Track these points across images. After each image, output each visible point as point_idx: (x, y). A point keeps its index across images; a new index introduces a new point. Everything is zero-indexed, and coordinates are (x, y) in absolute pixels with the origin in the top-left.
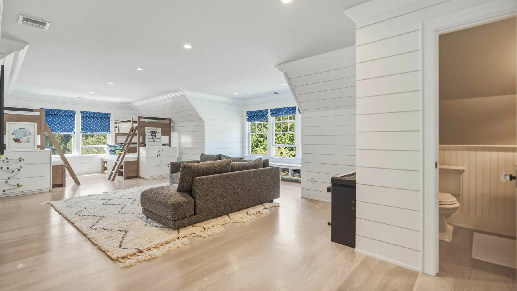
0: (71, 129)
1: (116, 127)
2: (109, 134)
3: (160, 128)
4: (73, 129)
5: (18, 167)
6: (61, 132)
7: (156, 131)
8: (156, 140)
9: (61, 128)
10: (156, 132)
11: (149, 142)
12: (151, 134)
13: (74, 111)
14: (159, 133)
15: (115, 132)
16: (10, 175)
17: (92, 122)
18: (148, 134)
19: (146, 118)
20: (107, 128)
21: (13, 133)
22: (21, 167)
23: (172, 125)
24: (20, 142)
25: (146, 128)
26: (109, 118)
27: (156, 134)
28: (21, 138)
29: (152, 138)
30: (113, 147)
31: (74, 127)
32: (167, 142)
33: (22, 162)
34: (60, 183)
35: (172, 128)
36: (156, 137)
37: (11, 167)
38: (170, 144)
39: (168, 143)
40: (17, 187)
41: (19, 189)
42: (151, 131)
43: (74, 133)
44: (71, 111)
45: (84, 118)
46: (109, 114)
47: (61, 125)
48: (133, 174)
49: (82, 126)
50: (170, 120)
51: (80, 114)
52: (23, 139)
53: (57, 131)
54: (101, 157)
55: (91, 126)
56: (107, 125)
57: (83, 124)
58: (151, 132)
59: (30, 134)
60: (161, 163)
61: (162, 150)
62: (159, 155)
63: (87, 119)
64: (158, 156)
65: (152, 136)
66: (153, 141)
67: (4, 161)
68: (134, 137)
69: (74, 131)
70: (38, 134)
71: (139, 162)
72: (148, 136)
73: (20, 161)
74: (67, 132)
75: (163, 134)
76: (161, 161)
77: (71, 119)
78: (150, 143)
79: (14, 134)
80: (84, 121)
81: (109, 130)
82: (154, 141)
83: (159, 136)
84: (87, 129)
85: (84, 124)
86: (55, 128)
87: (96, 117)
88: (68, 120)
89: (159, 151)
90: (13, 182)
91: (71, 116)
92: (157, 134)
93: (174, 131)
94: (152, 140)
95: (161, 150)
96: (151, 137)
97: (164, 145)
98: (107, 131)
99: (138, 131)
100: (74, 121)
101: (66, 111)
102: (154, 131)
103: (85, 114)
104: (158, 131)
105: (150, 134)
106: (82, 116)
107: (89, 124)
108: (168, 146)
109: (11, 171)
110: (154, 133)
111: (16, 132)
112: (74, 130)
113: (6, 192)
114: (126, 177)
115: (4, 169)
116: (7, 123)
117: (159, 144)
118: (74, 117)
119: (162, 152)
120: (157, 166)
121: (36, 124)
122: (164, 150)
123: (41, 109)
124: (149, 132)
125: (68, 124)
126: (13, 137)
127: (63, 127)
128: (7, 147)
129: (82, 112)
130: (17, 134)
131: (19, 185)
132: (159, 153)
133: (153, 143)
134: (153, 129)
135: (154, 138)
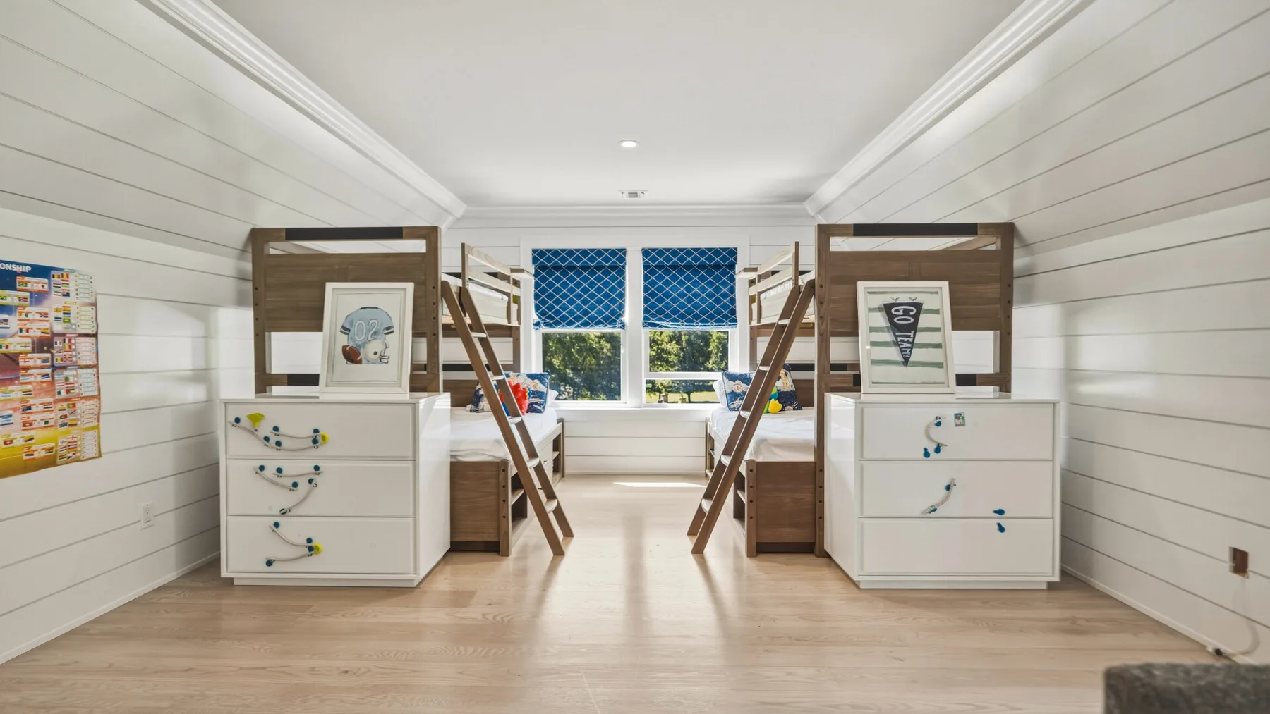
0: (613, 312)
1: (752, 299)
2: (733, 330)
3: (944, 285)
4: (620, 315)
5: (308, 466)
6: (585, 324)
7: (920, 299)
8: (917, 355)
9: (586, 313)
10: (918, 306)
11: (874, 362)
12: (891, 317)
13: (621, 250)
14: (937, 312)
15: (750, 323)
16: (287, 499)
17: (675, 288)
18: (870, 318)
19: (862, 230)
20: (725, 307)
21: (343, 327)
22: (317, 468)
23: (1019, 261)
24: (360, 362)
25: (861, 286)
26: (732, 267)
27: (916, 317)
28: (364, 344)
29: (896, 344)
30: (738, 382)
31: (621, 307)
32: (986, 364)
33: (322, 451)
34: (490, 537)
35: (1016, 282)
36: (921, 337)
37: (291, 467)
38: (1001, 379)
39: (991, 371)
40: (306, 550)
42: (889, 299)
43: (623, 327)
44: (613, 252)
45: (653, 272)
46: (733, 252)
47: (585, 302)
48: (789, 534)
49: (646, 300)
50: (1007, 231)
51: (641, 256)
52: (369, 351)
53: (574, 323)
54: (703, 417)
55: (674, 301)
56: (725, 296)
57: (649, 295)
58: (888, 308)
59: (389, 330)
60: (946, 498)
61: (958, 416)
62: (937, 450)
63: (660, 278)
64: (927, 454)
65: (895, 327)
66: (900, 359)
67: (267, 439)
68: (797, 339)
69: (622, 322)
71: (822, 471)
72: (872, 330)
73: (315, 441)
74: (602, 323)
75: (961, 321)
76: (948, 488)
77: (613, 279)
78: (880, 372)
79: (346, 330)
80: (653, 283)
81: (733, 312)
82: (906, 361)
83: (938, 330)
84: (660, 312)
86: (571, 313)
87: (688, 267)
88: (606, 284)
89: (938, 424)
90: (295, 530)
91: (613, 267)
92: (924, 321)
93: (1029, 299)
94: (894, 354)
95: (948, 414)
96: (888, 337)
97: (965, 380)
98: (726, 317)
99: (820, 303)
100: (622, 284)
101: (599, 251)
102: (904, 298)
104: (928, 302)
105: (881, 320)
106: (646, 267)
107: (667, 295)
108: (989, 391)
109: (289, 482)
110: (906, 312)
111: (352, 323)
112: (622, 319)
113: (273, 566)
114: (758, 544)
115: (270, 472)
116: (330, 286)
117: (936, 374)
118: (621, 272)
119: (957, 425)
120: (923, 513)
121: (410, 287)
122: (963, 418)
123: (534, 251)
124: (880, 309)
125: (606, 296)
126: (343, 340)
127: (593, 307)
128: (322, 380)
129: (646, 253)
130: (354, 330)
131: (314, 544)
132: (939, 435)
133: (903, 368)
134: (903, 291)
135: (906, 339)
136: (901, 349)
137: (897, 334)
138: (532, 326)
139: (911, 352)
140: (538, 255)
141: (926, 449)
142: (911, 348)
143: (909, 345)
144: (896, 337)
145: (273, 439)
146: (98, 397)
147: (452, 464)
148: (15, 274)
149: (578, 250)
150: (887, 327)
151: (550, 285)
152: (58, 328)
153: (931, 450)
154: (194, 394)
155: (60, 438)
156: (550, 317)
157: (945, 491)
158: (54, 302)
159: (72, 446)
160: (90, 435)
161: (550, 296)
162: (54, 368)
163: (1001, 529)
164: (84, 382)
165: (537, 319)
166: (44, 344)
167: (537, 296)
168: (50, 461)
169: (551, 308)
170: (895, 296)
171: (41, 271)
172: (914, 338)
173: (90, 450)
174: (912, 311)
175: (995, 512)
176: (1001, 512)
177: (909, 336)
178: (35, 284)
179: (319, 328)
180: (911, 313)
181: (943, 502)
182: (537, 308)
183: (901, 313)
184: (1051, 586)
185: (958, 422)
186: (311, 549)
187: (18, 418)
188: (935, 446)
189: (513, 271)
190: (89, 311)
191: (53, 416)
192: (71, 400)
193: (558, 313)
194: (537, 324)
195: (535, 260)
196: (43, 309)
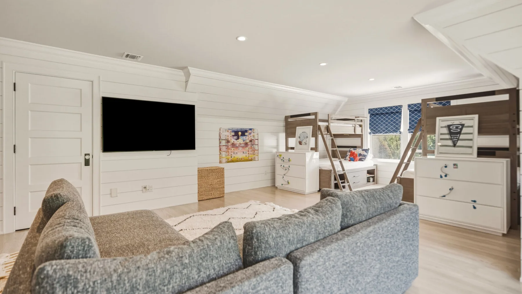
0: (397, 128)
3: (476, 116)
4: (400, 129)
7: (463, 122)
8: (460, 143)
9: (387, 129)
10: (463, 125)
11: (441, 146)
12: (450, 129)
13: (400, 106)
14: (471, 127)
16: (285, 172)
18: (440, 130)
22: (289, 166)
24: (302, 144)
25: (438, 119)
27: (461, 129)
28: (303, 140)
29: (451, 139)
31: (400, 126)
33: (290, 163)
36: (462, 137)
37: (285, 166)
38: (510, 154)
41: (287, 186)
42: (449, 123)
43: (400, 133)
44: (396, 107)
45: (413, 113)
47: (387, 125)
49: (410, 123)
51: (408, 108)
52: (303, 142)
53: (382, 132)
58: (449, 127)
59: (307, 137)
60: (450, 193)
61: (454, 165)
62: (446, 176)
63: (416, 114)
64: (441, 177)
65: (450, 133)
66: (452, 145)
69: (400, 131)
70: (312, 137)
72: (441, 134)
73: (289, 161)
74: (393, 132)
76: (450, 189)
77: (397, 116)
78: (444, 149)
79: (299, 137)
80: (413, 117)
82: (455, 145)
83: (471, 134)
85: (413, 121)
86: (381, 129)
88: (395, 118)
89: (446, 167)
90: (286, 178)
91: (397, 112)
94: (450, 143)
95: (451, 164)
96: (448, 137)
99: (422, 126)
100: (400, 118)
102: (456, 123)
103: (412, 108)
104: (467, 123)
105: (445, 131)
106: (410, 111)
109: (285, 169)
110: (457, 128)
111: (301, 136)
113: (283, 186)
115: (282, 166)
116: (297, 127)
117: (469, 150)
118: (400, 113)
119: (454, 168)
120: (440, 197)
121: (311, 127)
122: (457, 165)
123: (369, 109)
124: (445, 127)
125: (394, 122)
126: (299, 140)
127: (389, 127)
128: (295, 149)
129: (409, 106)
130: (301, 138)
131: (289, 182)
132: (446, 170)
133: (453, 148)
134: (455, 120)
135: (455, 137)
136: (453, 141)
137: (452, 135)
138: (368, 134)
139: (457, 142)
140: (370, 111)
141: (441, 175)
142: (457, 141)
143: (456, 140)
144: (451, 137)
145: (283, 160)
146: (258, 150)
147: (319, 170)
148: (247, 130)
149: (383, 108)
150: (448, 133)
151: (375, 120)
152: (253, 138)
153: (443, 175)
154: (275, 151)
155: (252, 156)
156: (374, 131)
157: (449, 191)
158: (252, 134)
159: (254, 158)
160: (257, 157)
161: (375, 124)
162: (252, 145)
163: (475, 208)
164: (256, 147)
165: (370, 132)
166: (251, 141)
167: (370, 124)
168: (251, 160)
169: (374, 128)
170: (453, 122)
171: (251, 129)
172: (459, 137)
173: (257, 159)
174: (459, 127)
175: (472, 201)
176: (475, 201)
177: (457, 136)
178: (250, 131)
179: (295, 137)
180: (459, 128)
181: (448, 194)
182: (370, 128)
183: (455, 128)
184: (504, 235)
185: (455, 167)
186: (288, 183)
187: (247, 153)
188: (445, 174)
189: (356, 117)
190: (257, 135)
191: (252, 153)
192: (254, 150)
193: (377, 129)
194: (370, 133)
195: (369, 112)
196: (251, 135)
